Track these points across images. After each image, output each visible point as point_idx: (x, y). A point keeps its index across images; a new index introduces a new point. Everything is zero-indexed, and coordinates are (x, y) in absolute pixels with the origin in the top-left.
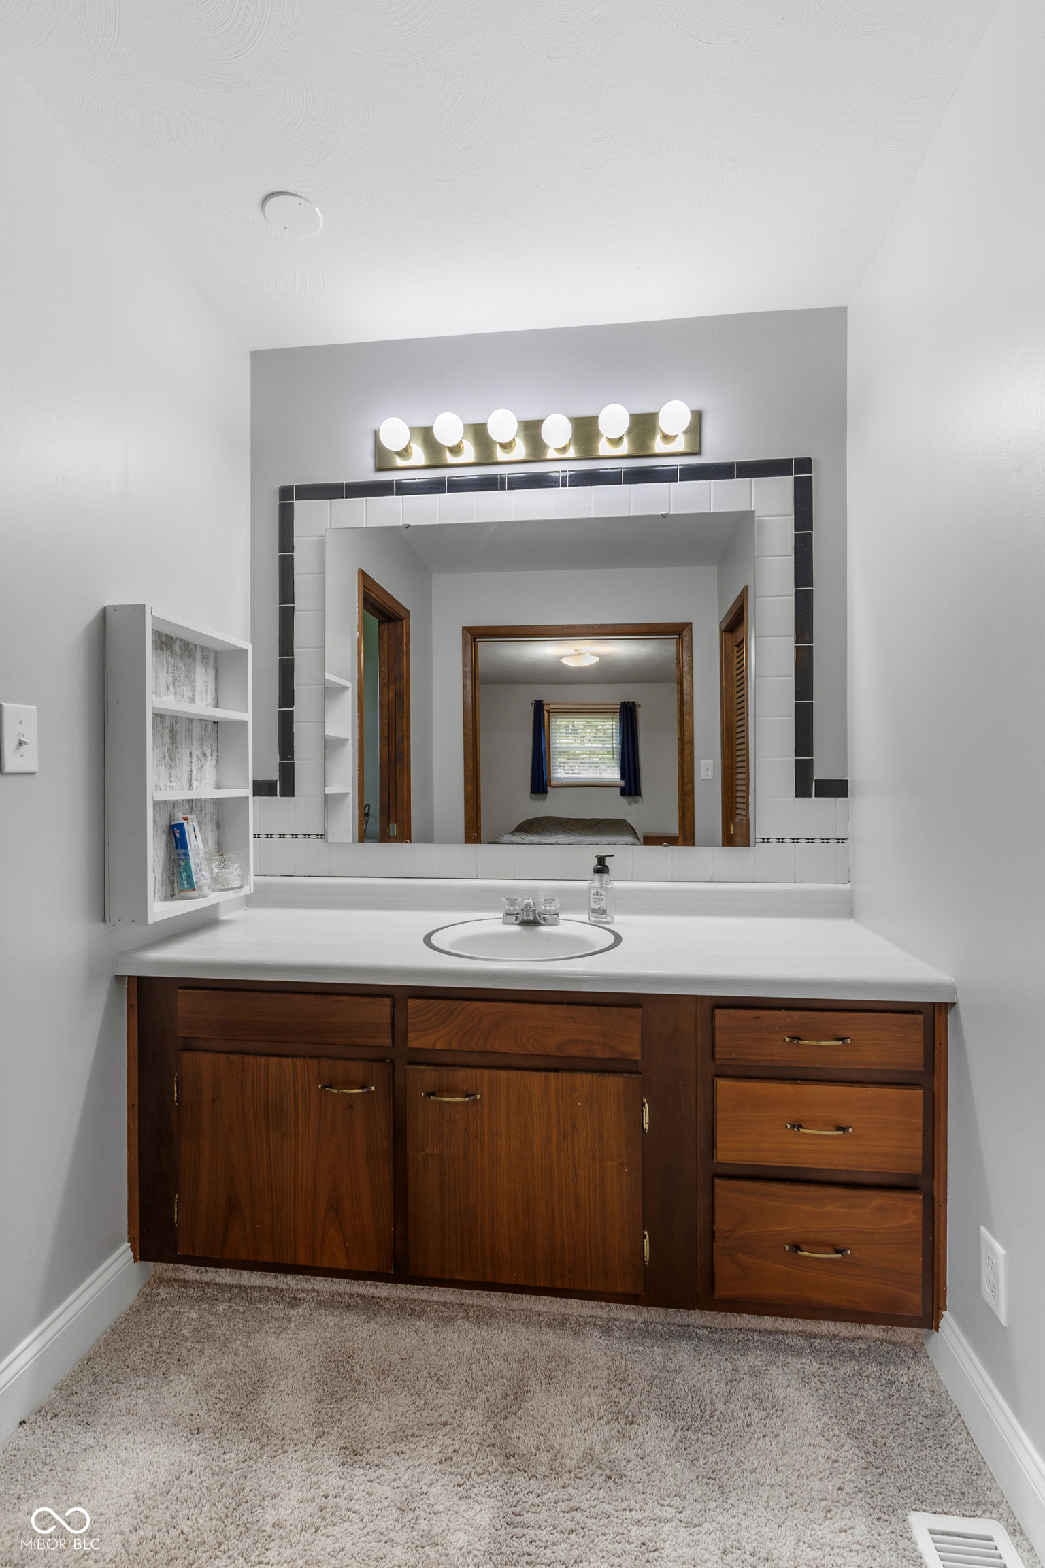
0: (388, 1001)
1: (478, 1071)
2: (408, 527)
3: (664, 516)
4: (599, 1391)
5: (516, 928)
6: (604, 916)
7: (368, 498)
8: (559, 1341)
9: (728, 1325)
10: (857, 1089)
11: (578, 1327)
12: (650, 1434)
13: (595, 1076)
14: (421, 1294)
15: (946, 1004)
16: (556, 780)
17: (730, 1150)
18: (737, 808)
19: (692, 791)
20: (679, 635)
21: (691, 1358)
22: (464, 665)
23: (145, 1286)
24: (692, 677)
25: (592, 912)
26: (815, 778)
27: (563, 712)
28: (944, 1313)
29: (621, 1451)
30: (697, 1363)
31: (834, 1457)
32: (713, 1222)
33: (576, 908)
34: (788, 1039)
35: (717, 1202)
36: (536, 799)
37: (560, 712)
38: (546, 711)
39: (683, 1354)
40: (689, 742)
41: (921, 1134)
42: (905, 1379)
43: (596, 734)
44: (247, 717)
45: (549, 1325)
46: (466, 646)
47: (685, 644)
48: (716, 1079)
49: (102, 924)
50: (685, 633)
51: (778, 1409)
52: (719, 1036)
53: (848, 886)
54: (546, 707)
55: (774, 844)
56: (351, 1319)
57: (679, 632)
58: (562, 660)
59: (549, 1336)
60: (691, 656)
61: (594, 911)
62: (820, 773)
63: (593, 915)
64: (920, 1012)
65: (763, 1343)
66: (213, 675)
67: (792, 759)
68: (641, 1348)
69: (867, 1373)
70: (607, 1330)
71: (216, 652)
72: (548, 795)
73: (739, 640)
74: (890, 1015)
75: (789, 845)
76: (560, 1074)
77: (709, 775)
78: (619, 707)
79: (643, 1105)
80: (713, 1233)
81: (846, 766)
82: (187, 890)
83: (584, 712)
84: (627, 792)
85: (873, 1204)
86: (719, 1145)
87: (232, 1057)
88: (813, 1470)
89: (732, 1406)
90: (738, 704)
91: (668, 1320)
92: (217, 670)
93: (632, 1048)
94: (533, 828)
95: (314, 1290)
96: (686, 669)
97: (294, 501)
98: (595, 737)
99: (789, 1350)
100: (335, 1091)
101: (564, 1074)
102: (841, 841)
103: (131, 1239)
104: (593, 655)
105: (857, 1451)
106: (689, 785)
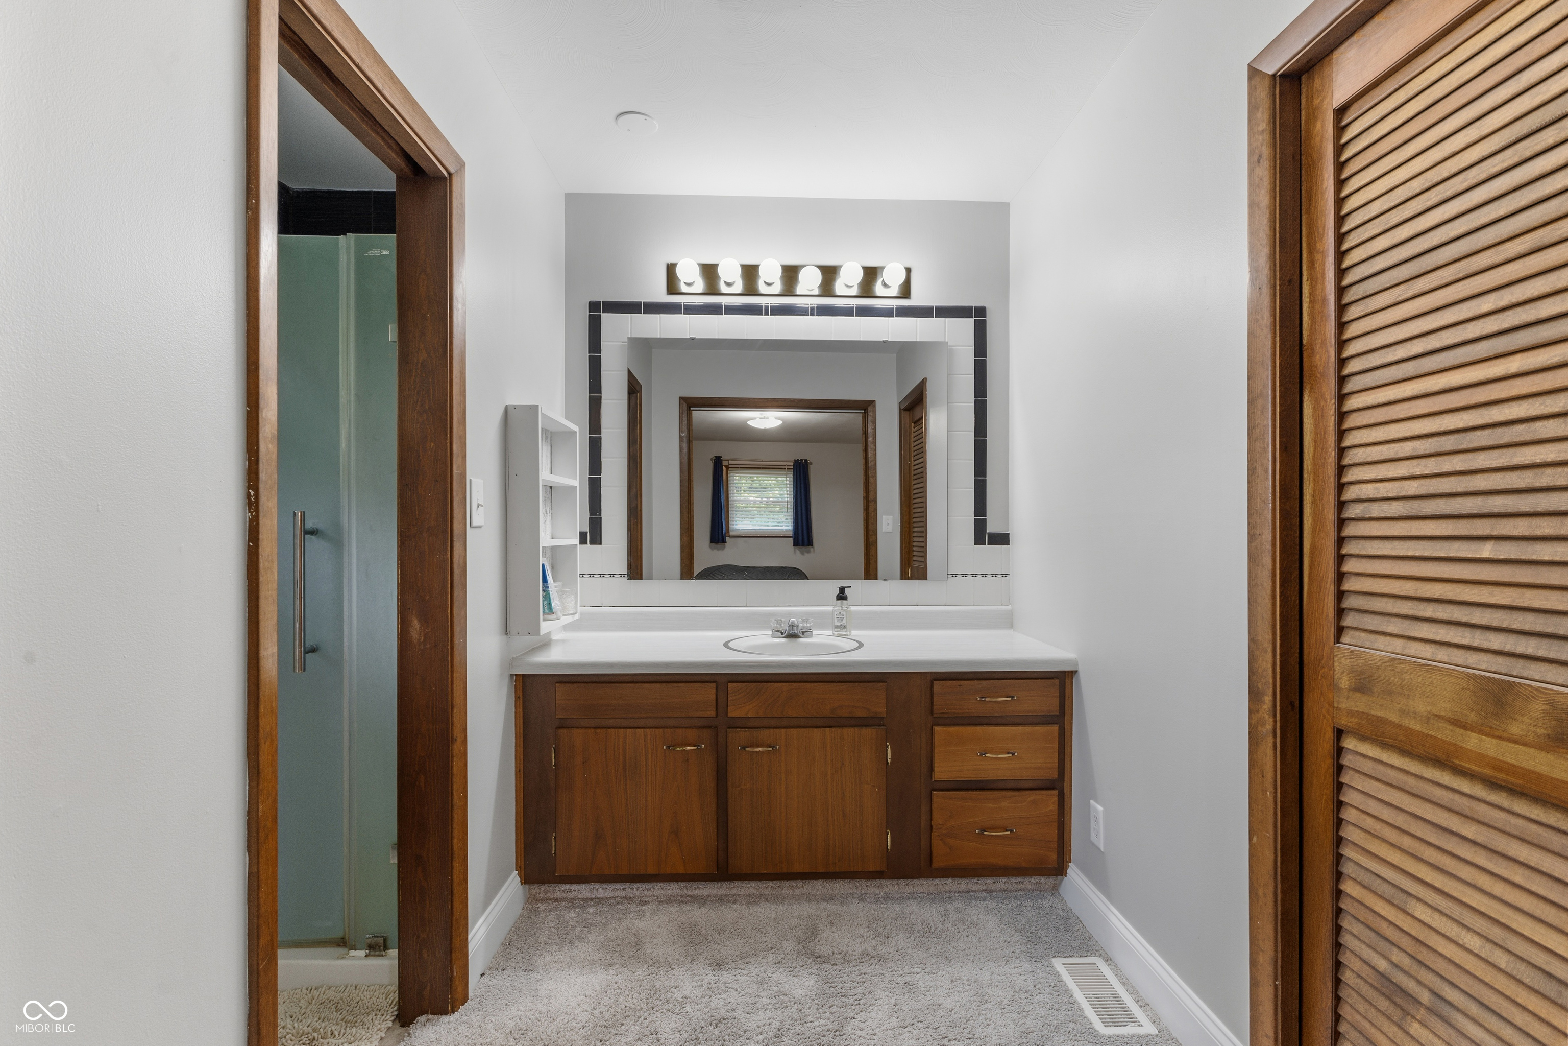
0: (714, 685)
1: (778, 730)
2: (693, 339)
3: (884, 342)
4: (864, 926)
5: (783, 640)
6: (845, 630)
7: (661, 315)
8: (831, 907)
9: (939, 890)
10: (1020, 728)
11: (843, 900)
12: (900, 941)
13: (856, 729)
14: (732, 891)
15: (1072, 671)
16: (733, 531)
17: (942, 772)
18: (914, 556)
19: (876, 542)
20: (865, 410)
21: (918, 907)
22: (681, 431)
23: (526, 904)
24: (875, 446)
25: (835, 628)
26: (987, 532)
27: (741, 468)
28: (1070, 864)
29: (883, 950)
30: (922, 909)
31: (1009, 940)
32: (931, 819)
33: (822, 627)
34: (979, 698)
35: (935, 806)
36: (715, 549)
37: (738, 468)
38: (725, 466)
39: (913, 907)
40: (873, 501)
41: (1057, 754)
42: (1047, 905)
43: (752, 485)
44: (576, 483)
45: (824, 900)
46: (682, 414)
47: (870, 418)
48: (934, 727)
49: (505, 636)
50: (870, 409)
51: (974, 924)
52: (935, 699)
53: (1009, 607)
54: (724, 463)
55: (960, 578)
56: (687, 907)
57: (865, 407)
58: (748, 423)
59: (824, 905)
60: (875, 429)
61: (837, 627)
62: (991, 528)
63: (836, 630)
64: (1057, 678)
65: (961, 897)
66: (550, 450)
67: (972, 518)
68: (885, 906)
69: (1025, 904)
70: (862, 899)
71: (551, 432)
72: (726, 545)
73: (917, 418)
74: (1039, 680)
75: (970, 578)
76: (833, 729)
77: (890, 528)
78: (792, 464)
79: (887, 747)
80: (931, 827)
81: (1008, 523)
82: (548, 614)
83: (760, 468)
84: (800, 542)
85: (1029, 799)
86: (936, 769)
87: (598, 731)
88: (998, 946)
89: (947, 925)
90: (914, 470)
91: (900, 891)
92: (551, 446)
93: (880, 709)
94: (713, 575)
95: (654, 896)
96: (870, 439)
97: (601, 314)
98: (750, 488)
99: (976, 898)
100: (678, 749)
101: (836, 729)
102: (1005, 575)
103: (518, 868)
104: (777, 418)
105: (1021, 937)
106: (873, 536)
